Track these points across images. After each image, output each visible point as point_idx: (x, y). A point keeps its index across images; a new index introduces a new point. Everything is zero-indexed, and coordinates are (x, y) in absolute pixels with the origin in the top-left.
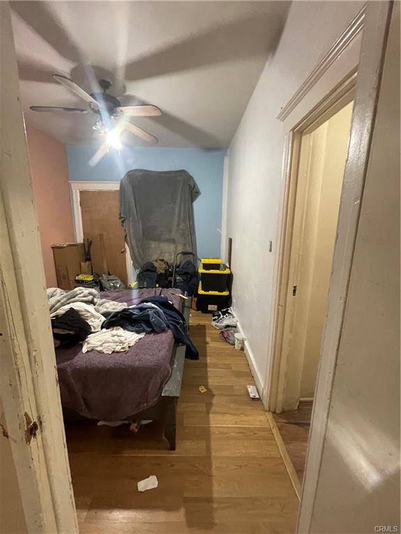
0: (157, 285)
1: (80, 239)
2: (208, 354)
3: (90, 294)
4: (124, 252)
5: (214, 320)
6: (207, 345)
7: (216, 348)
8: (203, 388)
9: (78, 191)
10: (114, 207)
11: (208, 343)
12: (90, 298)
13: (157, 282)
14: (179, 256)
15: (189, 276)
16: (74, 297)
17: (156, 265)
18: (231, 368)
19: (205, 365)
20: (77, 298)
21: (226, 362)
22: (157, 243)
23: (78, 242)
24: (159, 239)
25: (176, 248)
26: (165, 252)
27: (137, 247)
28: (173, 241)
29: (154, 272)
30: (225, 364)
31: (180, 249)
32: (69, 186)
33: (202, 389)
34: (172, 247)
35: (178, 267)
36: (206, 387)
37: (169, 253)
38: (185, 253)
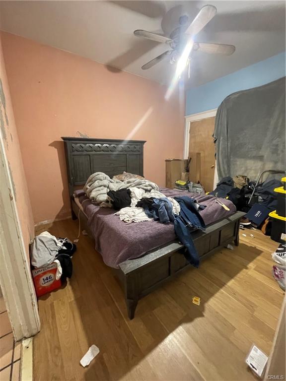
0: (227, 198)
1: (186, 157)
2: (235, 277)
3: (150, 185)
4: (213, 167)
5: (277, 251)
6: (244, 270)
7: (255, 279)
8: (199, 300)
9: (189, 123)
10: (211, 130)
11: (247, 268)
12: (149, 188)
13: (228, 195)
14: (267, 173)
15: (270, 196)
16: (140, 185)
17: (235, 180)
18: (253, 311)
19: (222, 285)
20: (141, 186)
21: (253, 300)
22: (243, 160)
23: (185, 159)
24: (245, 156)
25: (264, 165)
26: (251, 169)
27: (223, 163)
28: (261, 158)
29: (230, 185)
30: (248, 300)
31: (269, 166)
32: (185, 119)
33: (196, 301)
34: (259, 164)
35: (261, 185)
36: (203, 302)
37: (255, 170)
38: (274, 172)
